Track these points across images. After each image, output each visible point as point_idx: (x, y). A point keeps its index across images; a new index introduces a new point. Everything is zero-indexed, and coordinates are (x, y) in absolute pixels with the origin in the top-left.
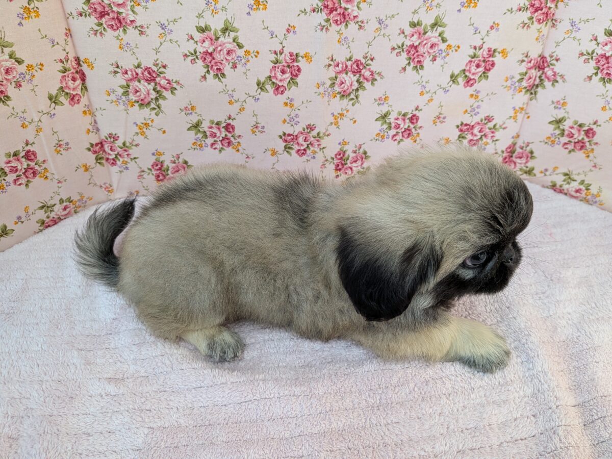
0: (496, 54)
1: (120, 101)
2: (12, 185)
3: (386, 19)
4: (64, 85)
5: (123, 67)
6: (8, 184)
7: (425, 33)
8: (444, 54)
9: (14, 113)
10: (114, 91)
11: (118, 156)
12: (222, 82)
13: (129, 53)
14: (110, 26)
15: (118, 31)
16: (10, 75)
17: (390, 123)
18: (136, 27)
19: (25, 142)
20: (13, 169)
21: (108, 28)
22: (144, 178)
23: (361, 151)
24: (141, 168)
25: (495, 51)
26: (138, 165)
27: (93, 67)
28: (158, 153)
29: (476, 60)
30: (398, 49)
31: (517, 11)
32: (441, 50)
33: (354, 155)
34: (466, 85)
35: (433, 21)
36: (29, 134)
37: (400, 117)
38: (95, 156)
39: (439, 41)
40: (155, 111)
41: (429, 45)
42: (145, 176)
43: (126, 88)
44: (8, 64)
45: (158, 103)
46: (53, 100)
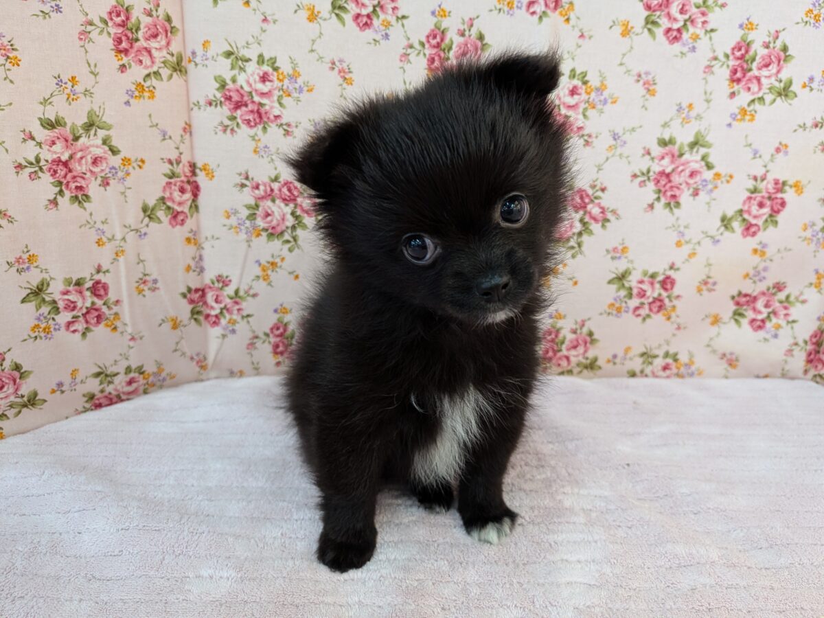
0: (787, 188)
1: (242, 227)
2: (63, 329)
3: (624, 134)
4: (167, 195)
5: (255, 180)
6: (57, 327)
7: (681, 155)
8: (710, 186)
9: (90, 221)
10: (236, 212)
11: (225, 311)
13: (266, 160)
14: (245, 122)
15: (255, 129)
16: (97, 166)
17: (630, 289)
18: (281, 125)
19: (96, 267)
20: (69, 304)
21: (243, 123)
22: (256, 348)
23: (585, 330)
24: (254, 332)
25: (784, 183)
26: (251, 327)
27: (213, 176)
28: (282, 310)
29: (758, 196)
30: (642, 177)
31: (812, 127)
32: (705, 181)
33: (573, 336)
34: (745, 233)
35: (691, 139)
36: (104, 256)
37: (646, 279)
38: (191, 306)
39: (702, 167)
40: (288, 246)
41: (687, 173)
42: (259, 344)
43: (254, 209)
44: (99, 151)
45: (294, 234)
46: (149, 213)
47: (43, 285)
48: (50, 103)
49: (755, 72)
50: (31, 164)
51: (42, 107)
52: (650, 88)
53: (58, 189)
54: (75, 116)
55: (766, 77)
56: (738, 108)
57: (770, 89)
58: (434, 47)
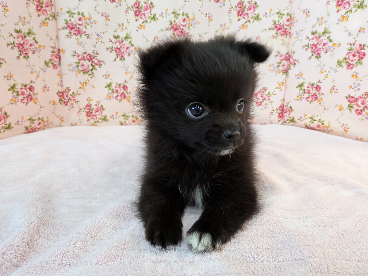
1: (74, 70)
2: (20, 101)
4: (52, 58)
5: (78, 53)
6: (18, 100)
9: (29, 65)
10: (72, 65)
11: (69, 100)
12: (123, 62)
13: (82, 46)
14: (74, 34)
16: (31, 47)
18: (86, 35)
19: (31, 81)
22: (81, 114)
26: (79, 106)
27: (65, 53)
28: (89, 99)
31: (268, 30)
36: (33, 77)
38: (59, 98)
40: (90, 76)
42: (82, 112)
43: (78, 63)
44: (32, 42)
45: (92, 72)
46: (47, 64)
47: (14, 85)
48: (18, 25)
49: (246, 12)
50: (12, 44)
51: (15, 26)
52: (210, 18)
53: (19, 53)
54: (25, 30)
55: (250, 13)
56: (241, 25)
57: (252, 17)
58: (136, 8)
